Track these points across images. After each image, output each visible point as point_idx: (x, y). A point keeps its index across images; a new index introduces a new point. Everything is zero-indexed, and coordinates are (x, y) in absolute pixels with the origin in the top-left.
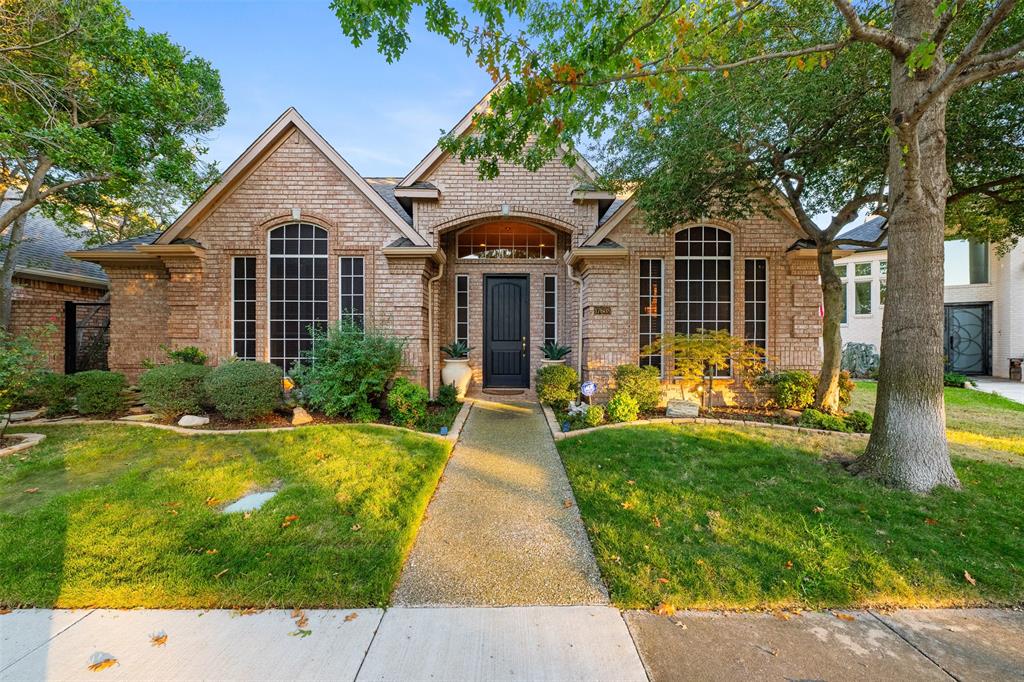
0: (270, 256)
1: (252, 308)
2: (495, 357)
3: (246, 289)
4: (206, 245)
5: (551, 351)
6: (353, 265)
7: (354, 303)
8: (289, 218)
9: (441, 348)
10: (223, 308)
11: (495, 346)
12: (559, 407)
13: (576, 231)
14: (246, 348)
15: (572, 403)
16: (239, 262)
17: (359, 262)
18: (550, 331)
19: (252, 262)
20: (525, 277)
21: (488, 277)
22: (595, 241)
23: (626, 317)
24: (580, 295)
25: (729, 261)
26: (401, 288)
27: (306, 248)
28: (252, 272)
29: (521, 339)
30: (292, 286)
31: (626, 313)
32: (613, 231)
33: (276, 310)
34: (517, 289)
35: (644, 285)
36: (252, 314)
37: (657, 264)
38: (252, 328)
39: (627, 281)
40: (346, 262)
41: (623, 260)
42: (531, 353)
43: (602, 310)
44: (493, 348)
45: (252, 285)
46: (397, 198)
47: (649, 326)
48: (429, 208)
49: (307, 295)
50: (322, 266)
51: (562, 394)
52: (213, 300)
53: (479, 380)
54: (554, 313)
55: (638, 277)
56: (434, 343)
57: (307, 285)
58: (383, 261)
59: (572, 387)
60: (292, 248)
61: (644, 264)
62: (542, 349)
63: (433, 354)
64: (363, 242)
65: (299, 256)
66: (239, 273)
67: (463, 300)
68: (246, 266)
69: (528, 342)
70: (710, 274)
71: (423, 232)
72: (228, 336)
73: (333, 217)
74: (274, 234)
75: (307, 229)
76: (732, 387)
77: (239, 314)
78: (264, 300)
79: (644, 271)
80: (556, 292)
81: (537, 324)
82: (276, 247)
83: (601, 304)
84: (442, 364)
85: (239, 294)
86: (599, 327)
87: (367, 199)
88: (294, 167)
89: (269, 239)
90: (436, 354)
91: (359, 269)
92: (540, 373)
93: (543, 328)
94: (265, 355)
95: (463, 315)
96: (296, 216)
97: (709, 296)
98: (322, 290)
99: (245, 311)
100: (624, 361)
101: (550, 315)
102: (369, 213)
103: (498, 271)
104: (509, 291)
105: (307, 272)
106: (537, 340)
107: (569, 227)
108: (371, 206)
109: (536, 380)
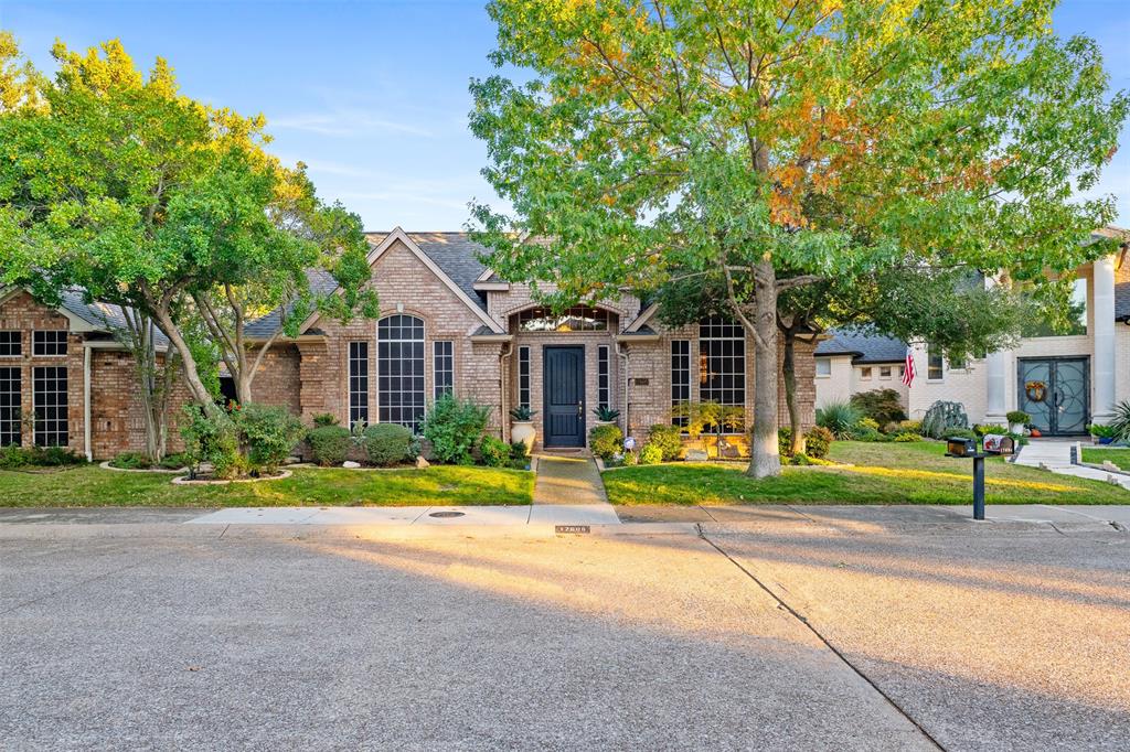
0: (378, 341)
1: (364, 382)
2: (554, 420)
3: (359, 368)
4: (330, 333)
5: (603, 413)
6: (444, 347)
7: (444, 379)
8: (395, 311)
9: (511, 413)
10: (343, 383)
11: (555, 410)
12: (606, 456)
13: (622, 315)
14: (359, 412)
15: (616, 453)
16: (354, 346)
17: (448, 345)
18: (603, 396)
19: (364, 346)
20: (581, 348)
21: (546, 348)
22: (635, 328)
23: (660, 387)
24: (626, 367)
25: (743, 341)
26: (483, 366)
27: (407, 334)
28: (364, 354)
29: (577, 404)
30: (396, 364)
31: (661, 383)
32: (650, 319)
33: (383, 384)
34: (574, 358)
35: (675, 360)
36: (364, 387)
37: (685, 344)
38: (365, 398)
39: (662, 359)
40: (438, 345)
41: (659, 342)
42: (587, 415)
43: (642, 382)
44: (553, 411)
45: (364, 364)
46: (476, 291)
47: (680, 393)
48: (501, 297)
49: (407, 371)
50: (419, 349)
51: (609, 446)
52: (335, 376)
53: (541, 441)
54: (606, 380)
55: (670, 355)
56: (506, 409)
57: (407, 364)
58: (468, 345)
59: (616, 442)
60: (395, 334)
61: (675, 344)
62: (595, 412)
63: (506, 417)
64: (453, 329)
65: (401, 341)
66: (354, 354)
67: (525, 368)
68: (359, 349)
69: (584, 405)
70: (727, 352)
71: (496, 317)
72: (347, 404)
73: (428, 310)
74: (381, 323)
75: (407, 319)
76: (744, 441)
77: (354, 387)
78: (374, 375)
79: (675, 350)
80: (608, 360)
81: (592, 390)
82: (383, 334)
83: (640, 377)
84: (512, 426)
85: (354, 372)
86: (639, 395)
87: (455, 296)
88: (397, 271)
89: (377, 327)
90: (507, 417)
91: (449, 351)
92: (592, 431)
93: (598, 393)
94: (374, 419)
95: (525, 383)
96: (400, 310)
97: (727, 369)
98: (420, 367)
99: (359, 384)
100: (659, 421)
101: (603, 382)
102: (457, 307)
103: (557, 343)
104: (565, 360)
105: (407, 353)
106: (592, 403)
107: (616, 311)
108: (460, 301)
109: (590, 437)
